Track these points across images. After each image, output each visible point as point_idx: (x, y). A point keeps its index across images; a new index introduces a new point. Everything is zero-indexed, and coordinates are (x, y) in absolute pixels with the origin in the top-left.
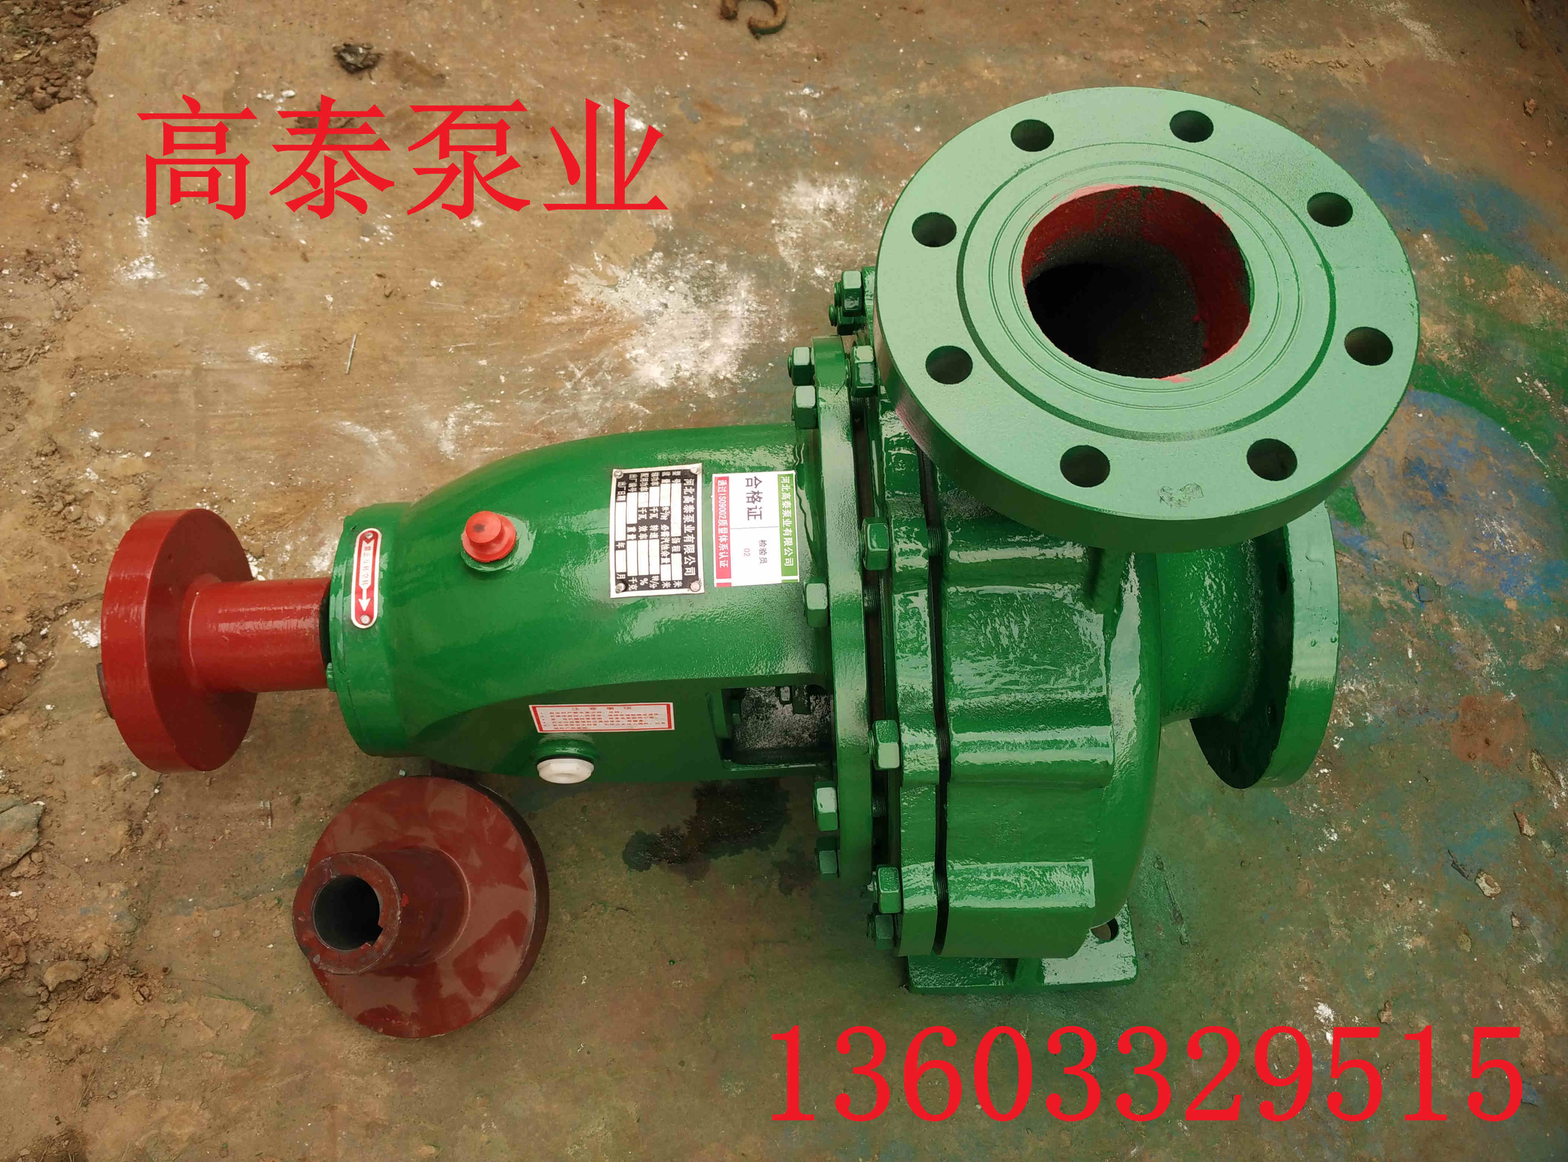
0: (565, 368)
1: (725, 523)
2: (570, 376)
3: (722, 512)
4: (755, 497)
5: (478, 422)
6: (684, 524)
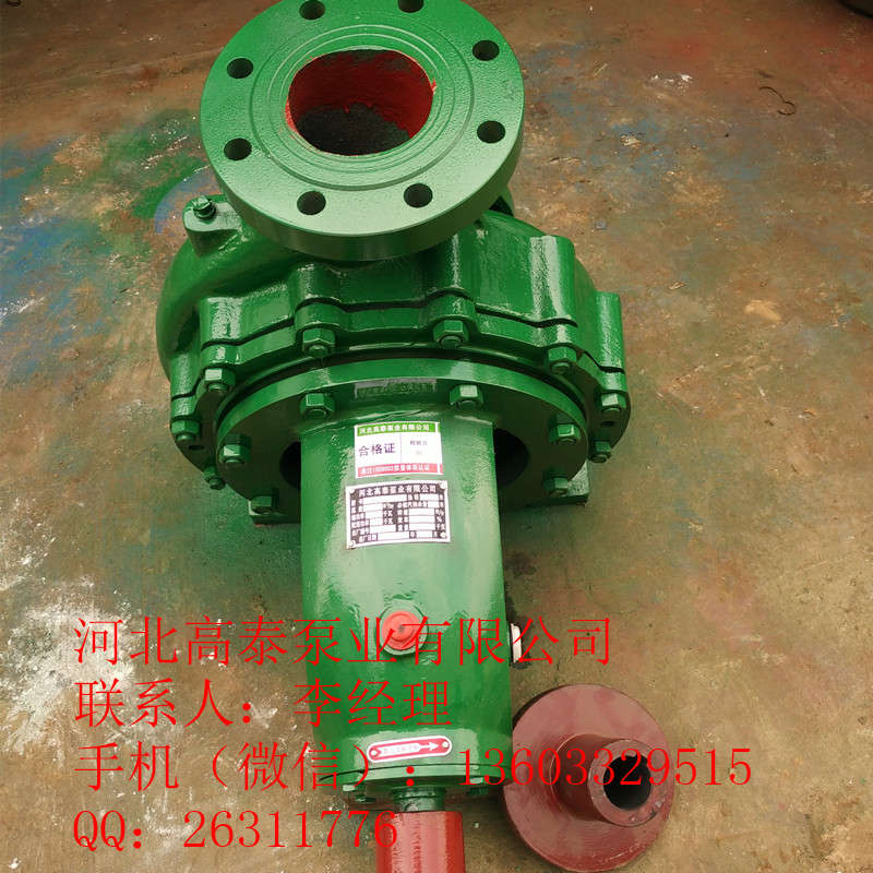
1: (397, 467)
3: (388, 469)
4: (378, 449)
5: (164, 810)
6: (397, 493)
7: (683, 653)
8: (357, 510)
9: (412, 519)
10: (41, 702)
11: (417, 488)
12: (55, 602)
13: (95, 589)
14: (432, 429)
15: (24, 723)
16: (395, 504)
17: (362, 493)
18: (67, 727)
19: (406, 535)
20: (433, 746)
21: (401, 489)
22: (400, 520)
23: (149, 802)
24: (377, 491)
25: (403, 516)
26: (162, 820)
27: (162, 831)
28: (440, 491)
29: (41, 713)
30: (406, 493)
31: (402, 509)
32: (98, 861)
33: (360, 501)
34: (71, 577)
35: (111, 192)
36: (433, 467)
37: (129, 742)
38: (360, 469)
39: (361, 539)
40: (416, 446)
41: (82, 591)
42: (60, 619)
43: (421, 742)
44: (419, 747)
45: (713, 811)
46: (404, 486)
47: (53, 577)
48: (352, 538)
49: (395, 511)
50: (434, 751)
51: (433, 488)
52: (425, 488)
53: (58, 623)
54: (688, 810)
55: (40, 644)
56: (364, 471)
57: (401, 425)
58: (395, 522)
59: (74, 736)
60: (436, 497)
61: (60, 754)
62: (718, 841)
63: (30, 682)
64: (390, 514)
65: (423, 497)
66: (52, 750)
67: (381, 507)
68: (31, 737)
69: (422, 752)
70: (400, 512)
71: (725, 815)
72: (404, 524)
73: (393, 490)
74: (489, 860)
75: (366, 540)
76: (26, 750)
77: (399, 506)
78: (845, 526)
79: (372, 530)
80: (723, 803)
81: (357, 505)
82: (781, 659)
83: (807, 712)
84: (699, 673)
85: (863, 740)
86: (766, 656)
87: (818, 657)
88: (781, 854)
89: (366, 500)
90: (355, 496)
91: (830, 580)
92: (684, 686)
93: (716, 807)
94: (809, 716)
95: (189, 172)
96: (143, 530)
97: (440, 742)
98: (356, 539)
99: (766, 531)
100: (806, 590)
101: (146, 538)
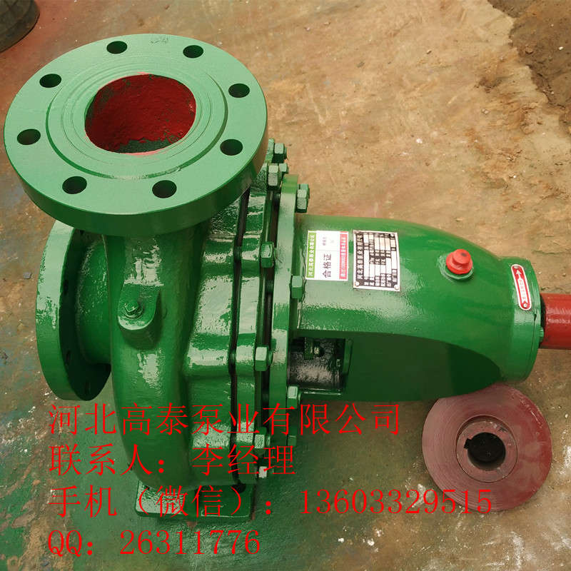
1: (342, 254)
3: (343, 259)
4: (326, 265)
6: (363, 255)
8: (372, 281)
9: (383, 248)
11: (360, 244)
14: (314, 234)
16: (370, 257)
17: (360, 277)
19: (393, 253)
21: (360, 253)
22: (382, 255)
24: (360, 267)
25: (380, 253)
28: (361, 234)
30: (363, 250)
31: (375, 253)
33: (366, 278)
36: (343, 236)
38: (341, 277)
39: (394, 280)
40: (327, 243)
44: (520, 278)
45: (482, 229)
46: (357, 250)
48: (392, 286)
49: (376, 258)
51: (359, 237)
52: (360, 240)
56: (343, 275)
57: (309, 250)
58: (384, 258)
60: (365, 236)
64: (379, 260)
65: (366, 241)
67: (372, 265)
69: (522, 276)
70: (377, 255)
71: (485, 224)
72: (386, 254)
73: (360, 257)
75: (396, 277)
77: (373, 255)
79: (389, 272)
80: (477, 224)
81: (369, 281)
85: (439, 165)
89: (366, 275)
90: (362, 282)
93: (480, 227)
97: (515, 270)
98: (393, 284)
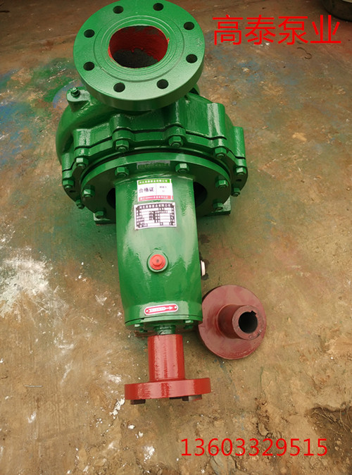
0: (40, 314)
2: (43, 311)
4: (147, 190)
5: (62, 338)
6: (155, 207)
7: (269, 273)
8: (139, 214)
9: (161, 218)
10: (11, 296)
11: (163, 205)
12: (16, 257)
13: (32, 251)
14: (169, 182)
15: (4, 305)
16: (154, 212)
17: (141, 207)
18: (22, 306)
19: (159, 224)
20: (171, 308)
21: (157, 206)
23: (56, 335)
24: (147, 207)
25: (157, 217)
26: (61, 342)
27: (61, 347)
28: (172, 206)
29: (11, 301)
30: (158, 207)
31: (157, 214)
32: (36, 359)
34: (22, 246)
35: (34, 91)
36: (169, 197)
37: (47, 312)
38: (140, 198)
39: (141, 226)
40: (162, 188)
41: (27, 252)
42: (18, 263)
43: (166, 307)
44: (165, 308)
45: (282, 335)
46: (158, 204)
47: (14, 247)
49: (154, 215)
50: (172, 310)
51: (169, 205)
52: (166, 206)
53: (17, 265)
54: (272, 334)
55: (10, 273)
58: (154, 219)
59: (25, 310)
60: (171, 209)
61: (19, 317)
62: (284, 346)
63: (6, 289)
64: (152, 216)
65: (165, 209)
66: (16, 315)
67: (148, 213)
68: (7, 310)
69: (166, 310)
71: (287, 336)
72: (158, 220)
73: (153, 206)
74: (193, 355)
75: (143, 226)
76: (5, 316)
77: (156, 212)
78: (333, 222)
79: (145, 222)
80: (286, 331)
81: (139, 212)
82: (308, 274)
83: (318, 295)
84: (276, 280)
85: (341, 306)
86: (302, 273)
87: (323, 274)
88: (309, 351)
89: (142, 211)
90: (138, 209)
91: (327, 243)
92: (270, 286)
93: (283, 333)
94: (319, 297)
95: (66, 83)
96: (51, 228)
97: (173, 306)
98: (138, 226)
99: (302, 224)
100: (318, 247)
101: (52, 230)
